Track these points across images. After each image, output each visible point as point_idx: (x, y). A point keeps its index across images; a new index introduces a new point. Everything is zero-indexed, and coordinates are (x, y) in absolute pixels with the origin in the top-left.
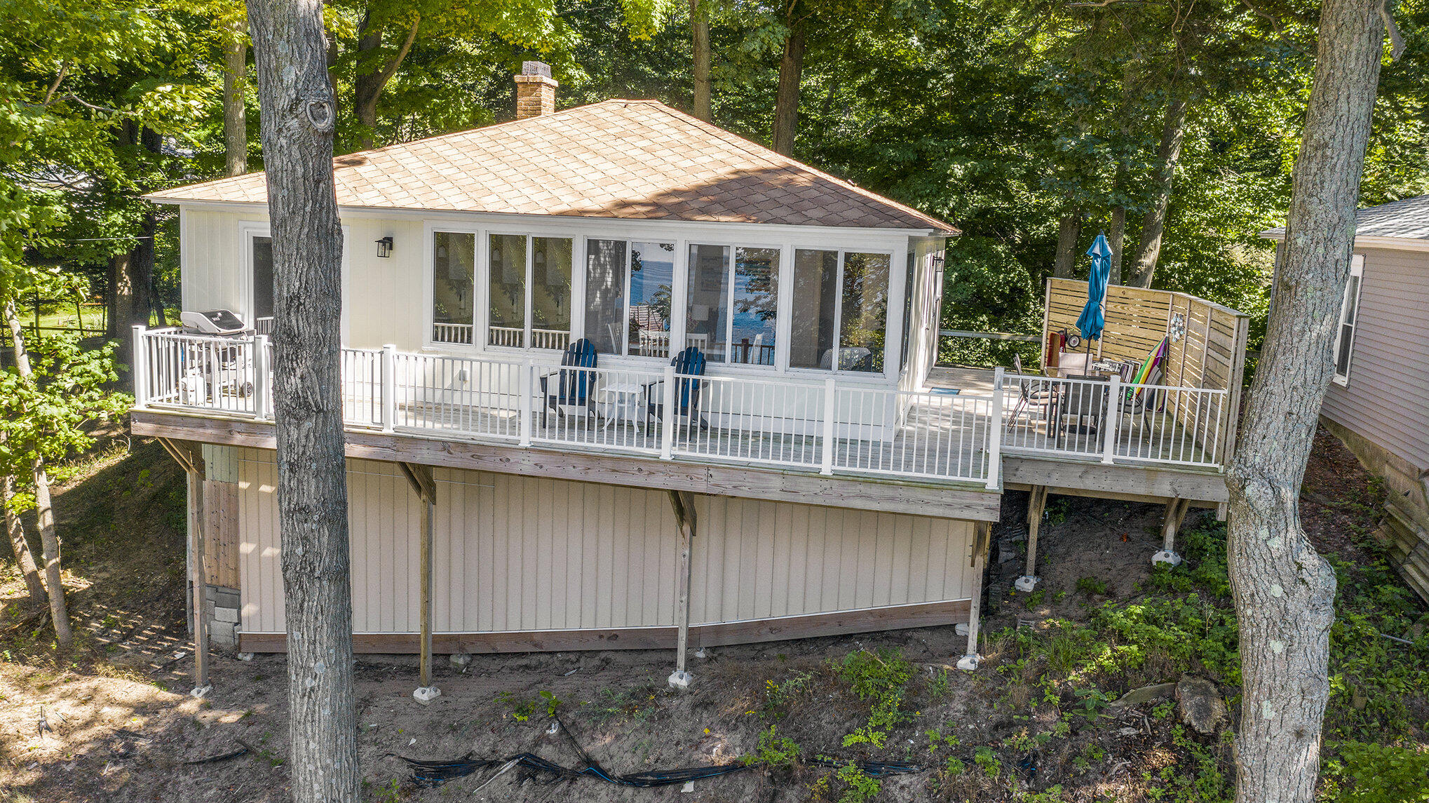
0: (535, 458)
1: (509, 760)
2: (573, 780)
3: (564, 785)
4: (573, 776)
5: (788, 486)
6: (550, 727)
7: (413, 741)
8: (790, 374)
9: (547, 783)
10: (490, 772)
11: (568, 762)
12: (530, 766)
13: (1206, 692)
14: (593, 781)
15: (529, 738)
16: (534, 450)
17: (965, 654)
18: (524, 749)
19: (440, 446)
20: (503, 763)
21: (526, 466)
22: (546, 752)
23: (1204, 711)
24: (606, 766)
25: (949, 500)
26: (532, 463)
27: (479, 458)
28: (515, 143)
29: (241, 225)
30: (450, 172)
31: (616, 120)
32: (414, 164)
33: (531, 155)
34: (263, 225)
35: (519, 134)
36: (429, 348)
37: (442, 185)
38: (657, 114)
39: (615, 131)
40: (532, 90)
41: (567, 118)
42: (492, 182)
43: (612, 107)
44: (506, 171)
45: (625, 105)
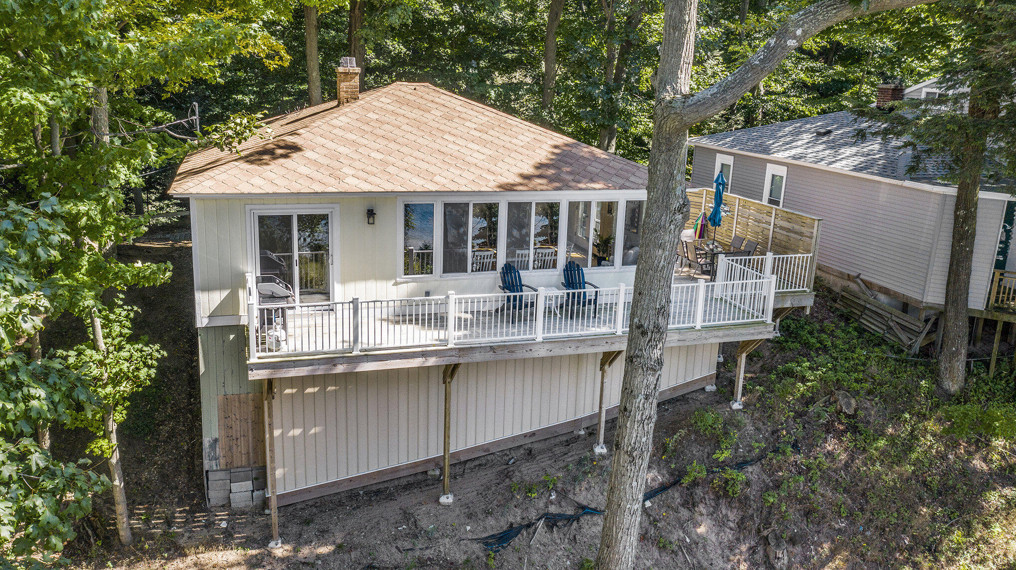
0: (547, 346)
1: (538, 520)
2: (578, 520)
3: (575, 524)
4: (576, 518)
5: (682, 337)
6: (550, 495)
7: (468, 528)
8: (622, 270)
9: (565, 526)
10: (531, 530)
11: (570, 511)
12: (552, 521)
13: (847, 397)
14: (589, 517)
15: (541, 505)
16: (546, 341)
17: (736, 401)
18: (541, 512)
19: (488, 349)
20: (536, 523)
21: (542, 352)
22: (553, 509)
23: (849, 405)
24: (593, 506)
25: (752, 332)
26: (545, 349)
27: (513, 352)
28: (386, 127)
29: (248, 207)
30: (379, 156)
31: (424, 102)
32: (341, 149)
33: (413, 138)
34: (267, 207)
35: (375, 117)
36: (402, 280)
37: (391, 169)
38: (443, 97)
39: (438, 113)
40: (351, 78)
41: (389, 101)
42: (420, 164)
43: (405, 89)
44: (416, 154)
45: (413, 88)
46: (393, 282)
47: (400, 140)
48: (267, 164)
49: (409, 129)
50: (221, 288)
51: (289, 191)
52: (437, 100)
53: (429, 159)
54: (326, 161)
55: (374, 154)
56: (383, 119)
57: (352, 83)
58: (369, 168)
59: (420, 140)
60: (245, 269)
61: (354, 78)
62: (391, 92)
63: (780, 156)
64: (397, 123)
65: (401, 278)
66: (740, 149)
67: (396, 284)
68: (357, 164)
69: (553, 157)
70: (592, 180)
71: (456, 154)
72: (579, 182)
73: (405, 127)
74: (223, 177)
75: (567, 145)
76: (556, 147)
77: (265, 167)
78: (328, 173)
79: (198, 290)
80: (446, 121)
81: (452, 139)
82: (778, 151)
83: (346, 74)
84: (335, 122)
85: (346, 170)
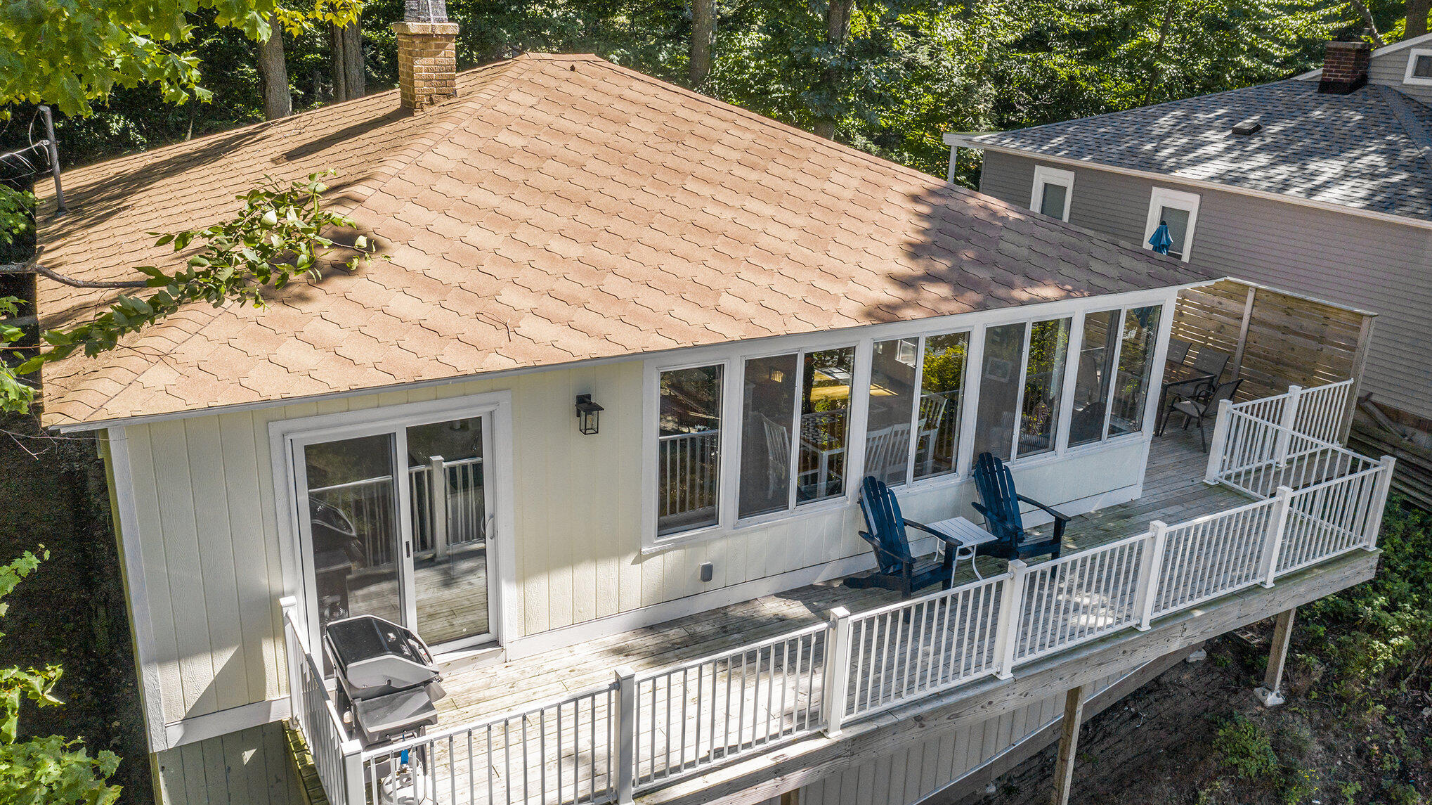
5: (1244, 611)
8: (1071, 456)
16: (1020, 677)
17: (1270, 690)
19: (912, 723)
26: (1017, 695)
28: (550, 166)
29: (275, 428)
30: (574, 251)
31: (606, 100)
32: (475, 235)
33: (625, 194)
34: (324, 420)
35: (518, 142)
36: (653, 549)
37: (612, 284)
38: (636, 84)
39: (651, 128)
40: (438, 46)
41: (532, 101)
42: (671, 264)
43: (549, 69)
44: (648, 235)
45: (568, 66)
46: (632, 558)
47: (596, 200)
48: (303, 298)
49: (606, 170)
50: (213, 647)
51: (391, 380)
52: (628, 93)
53: (682, 247)
54: (452, 275)
55: (557, 245)
56: (535, 145)
57: (440, 59)
58: (562, 287)
59: (641, 199)
60: (276, 586)
61: (443, 47)
62: (524, 77)
63: (1188, 174)
64: (571, 155)
65: (651, 544)
66: (1093, 160)
67: (640, 559)
68: (527, 276)
69: (926, 225)
70: (1032, 280)
71: (732, 229)
72: (1011, 286)
73: (592, 165)
74: (195, 350)
75: (932, 192)
76: (915, 198)
77: (305, 307)
78: (471, 311)
79: (147, 663)
80: (672, 146)
81: (706, 191)
82: (1179, 166)
83: (426, 37)
84: (430, 159)
85: (510, 296)
